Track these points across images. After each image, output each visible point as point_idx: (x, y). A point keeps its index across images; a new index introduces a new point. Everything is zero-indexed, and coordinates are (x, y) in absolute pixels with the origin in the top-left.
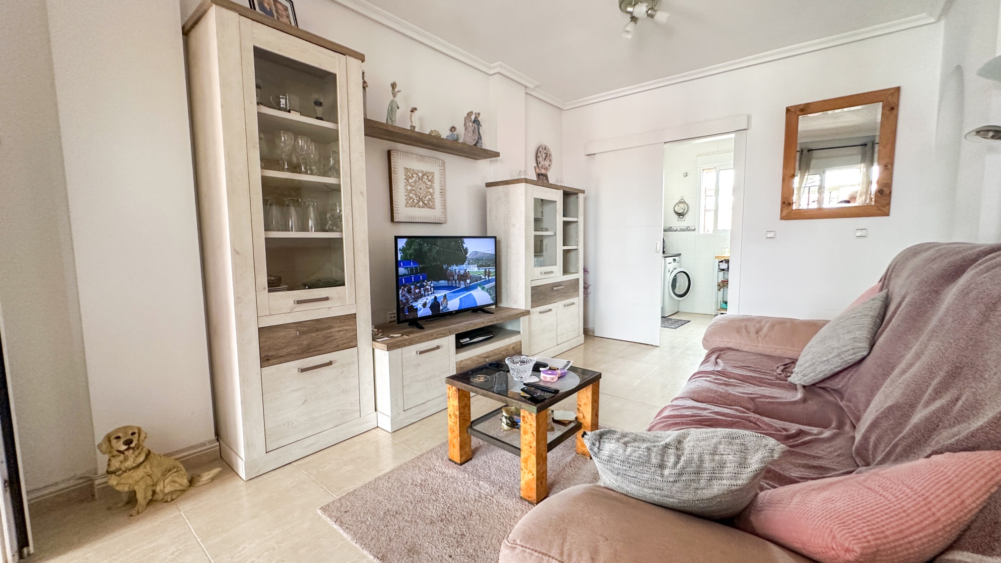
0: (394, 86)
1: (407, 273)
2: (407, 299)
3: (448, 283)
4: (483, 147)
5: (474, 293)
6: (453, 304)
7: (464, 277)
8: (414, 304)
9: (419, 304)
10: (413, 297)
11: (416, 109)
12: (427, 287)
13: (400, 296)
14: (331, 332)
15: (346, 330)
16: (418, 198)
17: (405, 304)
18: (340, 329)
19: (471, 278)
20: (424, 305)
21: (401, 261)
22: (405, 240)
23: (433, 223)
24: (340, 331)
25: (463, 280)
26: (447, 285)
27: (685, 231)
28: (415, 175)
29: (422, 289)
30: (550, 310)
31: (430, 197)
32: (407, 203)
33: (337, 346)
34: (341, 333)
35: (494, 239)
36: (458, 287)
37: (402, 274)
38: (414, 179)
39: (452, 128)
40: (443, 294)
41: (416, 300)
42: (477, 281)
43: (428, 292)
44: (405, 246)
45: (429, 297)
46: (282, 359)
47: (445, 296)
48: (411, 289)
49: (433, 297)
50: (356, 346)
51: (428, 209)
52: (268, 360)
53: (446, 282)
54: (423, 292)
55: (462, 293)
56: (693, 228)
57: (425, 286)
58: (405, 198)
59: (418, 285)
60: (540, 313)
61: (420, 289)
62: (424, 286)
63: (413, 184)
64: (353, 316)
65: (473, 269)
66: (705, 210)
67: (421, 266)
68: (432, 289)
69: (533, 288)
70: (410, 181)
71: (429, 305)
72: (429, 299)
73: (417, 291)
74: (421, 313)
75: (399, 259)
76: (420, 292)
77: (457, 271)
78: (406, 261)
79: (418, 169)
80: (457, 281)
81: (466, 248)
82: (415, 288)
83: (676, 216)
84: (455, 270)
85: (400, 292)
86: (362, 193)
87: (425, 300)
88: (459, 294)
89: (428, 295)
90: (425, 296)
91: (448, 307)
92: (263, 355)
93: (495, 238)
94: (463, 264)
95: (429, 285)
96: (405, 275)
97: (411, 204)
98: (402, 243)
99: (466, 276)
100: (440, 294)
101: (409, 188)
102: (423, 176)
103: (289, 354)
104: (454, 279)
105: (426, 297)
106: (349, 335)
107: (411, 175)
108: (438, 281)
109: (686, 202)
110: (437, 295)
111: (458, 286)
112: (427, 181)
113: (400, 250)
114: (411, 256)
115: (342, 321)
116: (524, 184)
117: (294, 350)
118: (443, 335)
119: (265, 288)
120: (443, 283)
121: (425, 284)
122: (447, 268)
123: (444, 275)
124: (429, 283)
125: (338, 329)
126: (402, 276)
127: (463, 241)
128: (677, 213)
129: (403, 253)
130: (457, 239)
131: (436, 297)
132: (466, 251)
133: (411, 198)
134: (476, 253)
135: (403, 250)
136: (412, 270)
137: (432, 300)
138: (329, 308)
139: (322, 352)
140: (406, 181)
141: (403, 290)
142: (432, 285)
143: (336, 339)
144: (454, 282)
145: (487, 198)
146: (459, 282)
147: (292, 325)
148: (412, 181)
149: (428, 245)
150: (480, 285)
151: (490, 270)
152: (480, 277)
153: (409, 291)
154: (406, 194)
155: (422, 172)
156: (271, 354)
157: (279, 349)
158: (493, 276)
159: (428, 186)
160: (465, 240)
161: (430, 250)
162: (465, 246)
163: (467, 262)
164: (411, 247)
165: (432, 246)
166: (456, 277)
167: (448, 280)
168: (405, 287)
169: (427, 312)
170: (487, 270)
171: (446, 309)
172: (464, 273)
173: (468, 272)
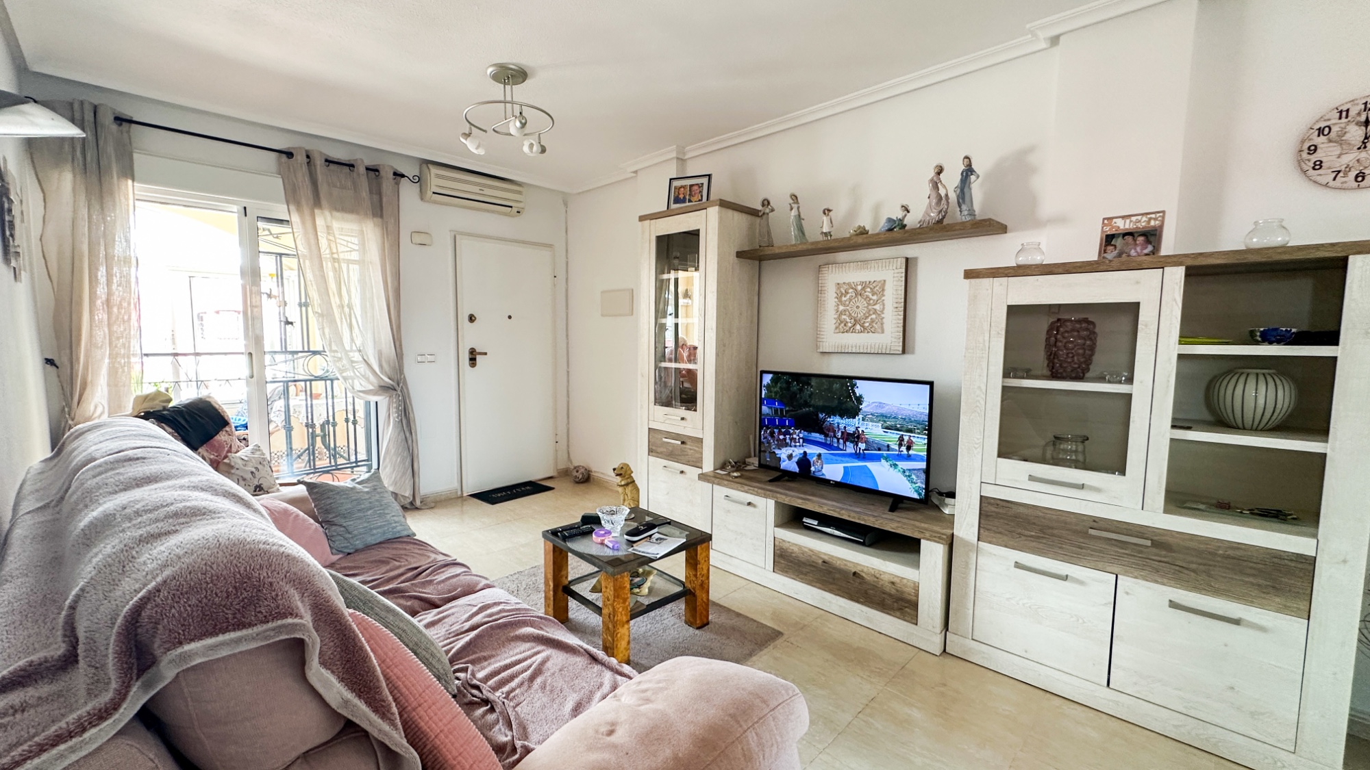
0: (795, 197)
1: (771, 414)
2: (769, 443)
3: (826, 439)
5: (872, 466)
6: (833, 471)
7: (855, 437)
8: (777, 451)
9: (783, 453)
11: (830, 210)
12: (795, 436)
13: (762, 437)
15: (695, 450)
16: (853, 321)
17: (767, 448)
19: (867, 442)
20: (790, 457)
21: (764, 399)
22: (771, 376)
25: (852, 442)
26: (823, 441)
28: (851, 291)
29: (788, 436)
31: (874, 316)
32: (836, 328)
33: (689, 461)
34: (692, 451)
35: (928, 387)
36: (841, 450)
37: (766, 413)
38: (848, 296)
40: (818, 452)
42: (879, 450)
43: (795, 442)
44: (770, 382)
45: (795, 449)
46: (658, 455)
47: (819, 456)
48: (774, 432)
49: (802, 452)
50: (702, 468)
51: (871, 334)
52: (652, 452)
53: (822, 437)
54: (788, 441)
55: (847, 459)
57: (792, 434)
58: (835, 321)
59: (783, 430)
61: (785, 436)
62: (790, 434)
63: (847, 302)
64: (701, 441)
65: (874, 431)
67: (787, 409)
68: (801, 440)
69: (985, 501)
70: (844, 299)
71: (795, 459)
72: (797, 452)
73: (781, 437)
75: (763, 396)
76: (785, 439)
77: (842, 426)
78: (770, 400)
79: (855, 281)
80: (841, 441)
81: (861, 397)
82: (780, 433)
84: (838, 424)
85: (762, 433)
87: (791, 452)
89: (795, 446)
90: (791, 446)
91: (824, 471)
92: (650, 447)
93: (931, 384)
94: (854, 418)
95: (798, 434)
96: (769, 415)
97: (841, 328)
98: (767, 379)
99: (858, 437)
100: (813, 450)
101: (841, 308)
102: (863, 289)
104: (835, 436)
105: (793, 448)
106: (697, 455)
107: (844, 292)
108: (810, 432)
110: (808, 451)
111: (841, 447)
112: (870, 295)
113: (764, 387)
114: (776, 394)
115: (693, 441)
119: (653, 402)
120: (816, 436)
121: (792, 431)
122: (824, 421)
123: (819, 427)
124: (797, 431)
126: (765, 415)
127: (855, 385)
129: (768, 391)
130: (843, 381)
131: (805, 453)
132: (859, 400)
133: (842, 322)
134: (881, 405)
135: (768, 387)
136: (776, 411)
137: (801, 454)
138: (685, 427)
139: (679, 461)
140: (837, 300)
141: (765, 431)
142: (801, 435)
143: (688, 455)
144: (835, 440)
146: (845, 443)
149: (798, 385)
150: (886, 459)
151: (914, 440)
152: (888, 446)
153: (772, 434)
154: (836, 316)
155: (862, 284)
156: (653, 448)
157: (657, 447)
158: (921, 451)
159: (872, 302)
160: (859, 382)
161: (801, 390)
162: (858, 392)
163: (861, 416)
164: (776, 383)
165: (803, 386)
166: (839, 434)
167: (826, 436)
168: (768, 428)
169: (791, 466)
170: (906, 438)
171: (820, 473)
172: (854, 433)
173: (863, 431)
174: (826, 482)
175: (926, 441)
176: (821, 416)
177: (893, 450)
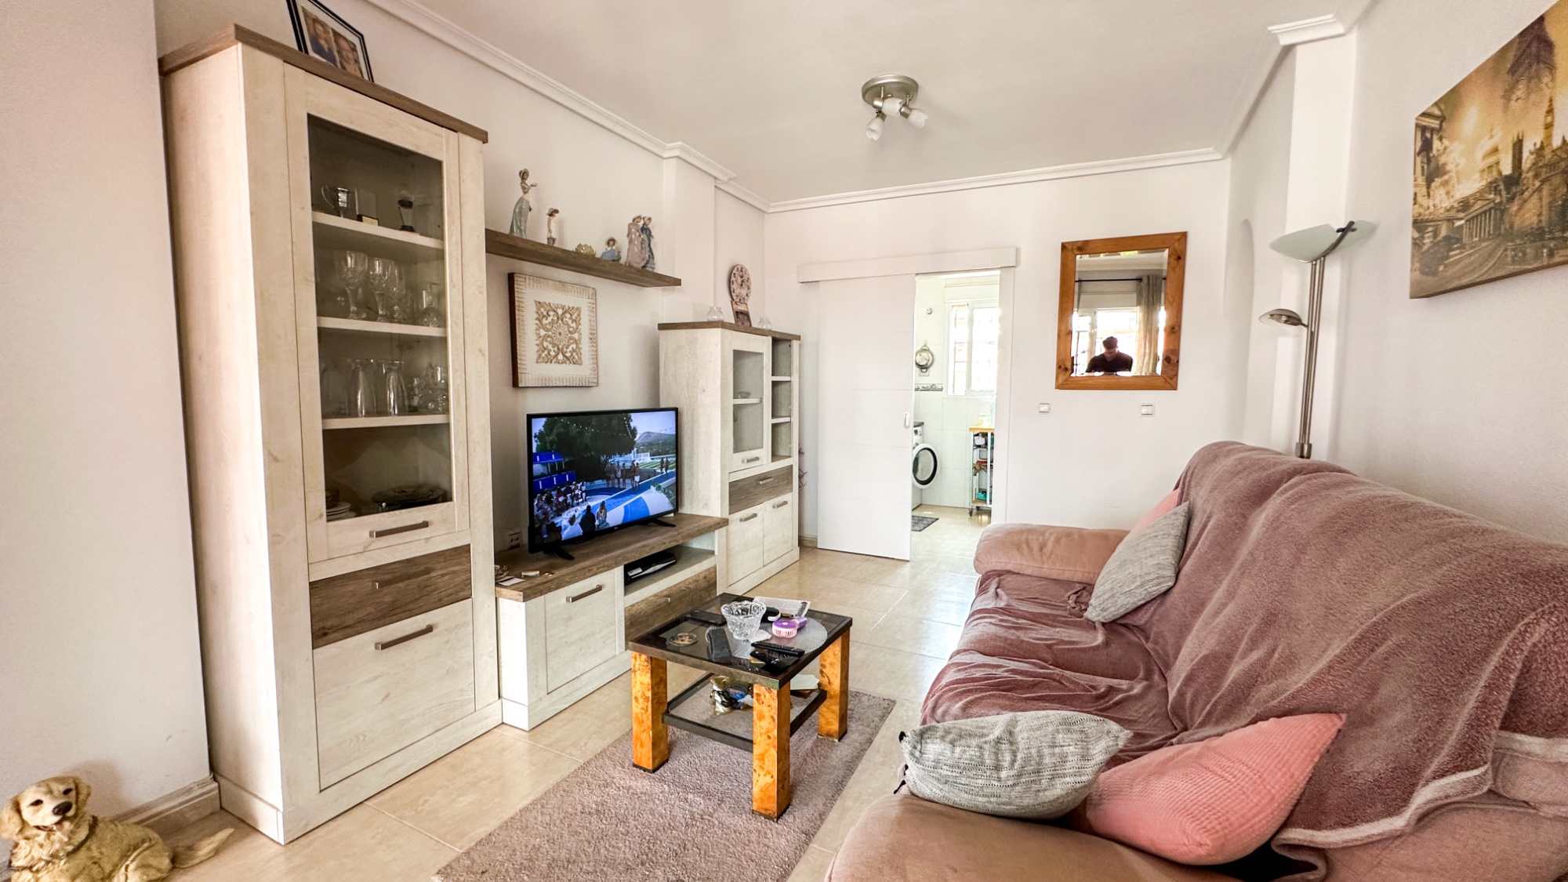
0: (524, 175)
1: (546, 473)
2: (546, 513)
3: (608, 484)
4: (656, 271)
5: (646, 496)
6: (615, 516)
7: (631, 472)
8: (557, 520)
9: (563, 520)
10: (554, 509)
11: (556, 211)
12: (577, 492)
13: (536, 508)
14: (430, 578)
15: (454, 572)
16: (556, 349)
17: (542, 522)
18: (444, 572)
19: (641, 473)
20: (572, 521)
21: (536, 454)
22: (544, 420)
23: (579, 387)
24: (443, 575)
25: (629, 478)
26: (606, 486)
27: (928, 390)
28: (551, 313)
29: (569, 495)
30: (755, 515)
31: (574, 346)
32: (540, 356)
33: (440, 600)
34: (447, 577)
35: (673, 413)
36: (622, 489)
37: (539, 474)
38: (550, 319)
39: (610, 240)
40: (600, 501)
41: (559, 514)
42: (649, 477)
43: (578, 499)
44: (542, 429)
45: (579, 508)
46: (348, 631)
47: (603, 505)
48: (551, 496)
49: (585, 507)
50: (469, 597)
51: (572, 365)
52: (325, 634)
53: (605, 482)
54: (569, 501)
55: (627, 497)
56: (940, 387)
57: (574, 491)
58: (536, 348)
59: (563, 489)
60: (741, 520)
61: (565, 496)
62: (571, 491)
63: (548, 327)
64: (466, 549)
65: (644, 460)
66: (955, 362)
67: (567, 460)
68: (584, 495)
69: (732, 485)
70: (544, 321)
71: (578, 520)
72: (579, 511)
73: (561, 499)
74: (565, 535)
75: (534, 451)
76: (565, 500)
77: (621, 464)
78: (544, 453)
79: (556, 303)
80: (621, 480)
81: (635, 429)
82: (558, 496)
83: (918, 370)
84: (618, 462)
85: (536, 503)
86: (481, 351)
87: (573, 513)
88: (624, 499)
89: (578, 504)
90: (573, 506)
91: (608, 520)
92: (316, 628)
93: (676, 410)
94: (630, 452)
95: (579, 488)
96: (543, 475)
97: (545, 357)
98: (539, 426)
99: (634, 471)
100: (595, 502)
101: (543, 333)
102: (564, 313)
103: (360, 621)
104: (616, 477)
105: (574, 508)
106: (458, 580)
107: (545, 313)
108: (592, 481)
109: (931, 349)
110: (592, 504)
111: (621, 486)
112: (570, 322)
113: (535, 437)
114: (552, 443)
115: (448, 558)
116: (720, 329)
117: (370, 613)
118: (605, 568)
119: (321, 516)
120: (600, 483)
121: (573, 487)
122: (606, 461)
123: (602, 472)
124: (579, 485)
125: (440, 572)
126: (538, 477)
127: (630, 418)
128: (918, 365)
129: (540, 442)
130: (619, 415)
131: (589, 507)
132: (634, 432)
133: (545, 349)
134: (649, 434)
135: (541, 436)
136: (553, 467)
137: (584, 511)
138: (427, 539)
139: (416, 612)
140: (537, 322)
141: (540, 499)
142: (584, 488)
143: (437, 589)
144: (616, 481)
145: (660, 347)
146: (624, 481)
147: (367, 572)
148: (547, 322)
149: (577, 427)
150: (653, 483)
151: (669, 460)
152: (655, 471)
153: (549, 501)
154: (538, 342)
155: (563, 307)
156: (329, 623)
157: (344, 615)
158: (672, 468)
159: (571, 329)
160: (633, 415)
161: (581, 433)
162: (632, 424)
163: (635, 449)
164: (551, 430)
165: (583, 428)
166: (619, 473)
167: (608, 479)
168: (543, 494)
169: (576, 530)
170: (665, 460)
171: (604, 524)
172: (631, 467)
173: (637, 464)
174: (611, 530)
175: (675, 459)
176: (603, 458)
177: (658, 473)
